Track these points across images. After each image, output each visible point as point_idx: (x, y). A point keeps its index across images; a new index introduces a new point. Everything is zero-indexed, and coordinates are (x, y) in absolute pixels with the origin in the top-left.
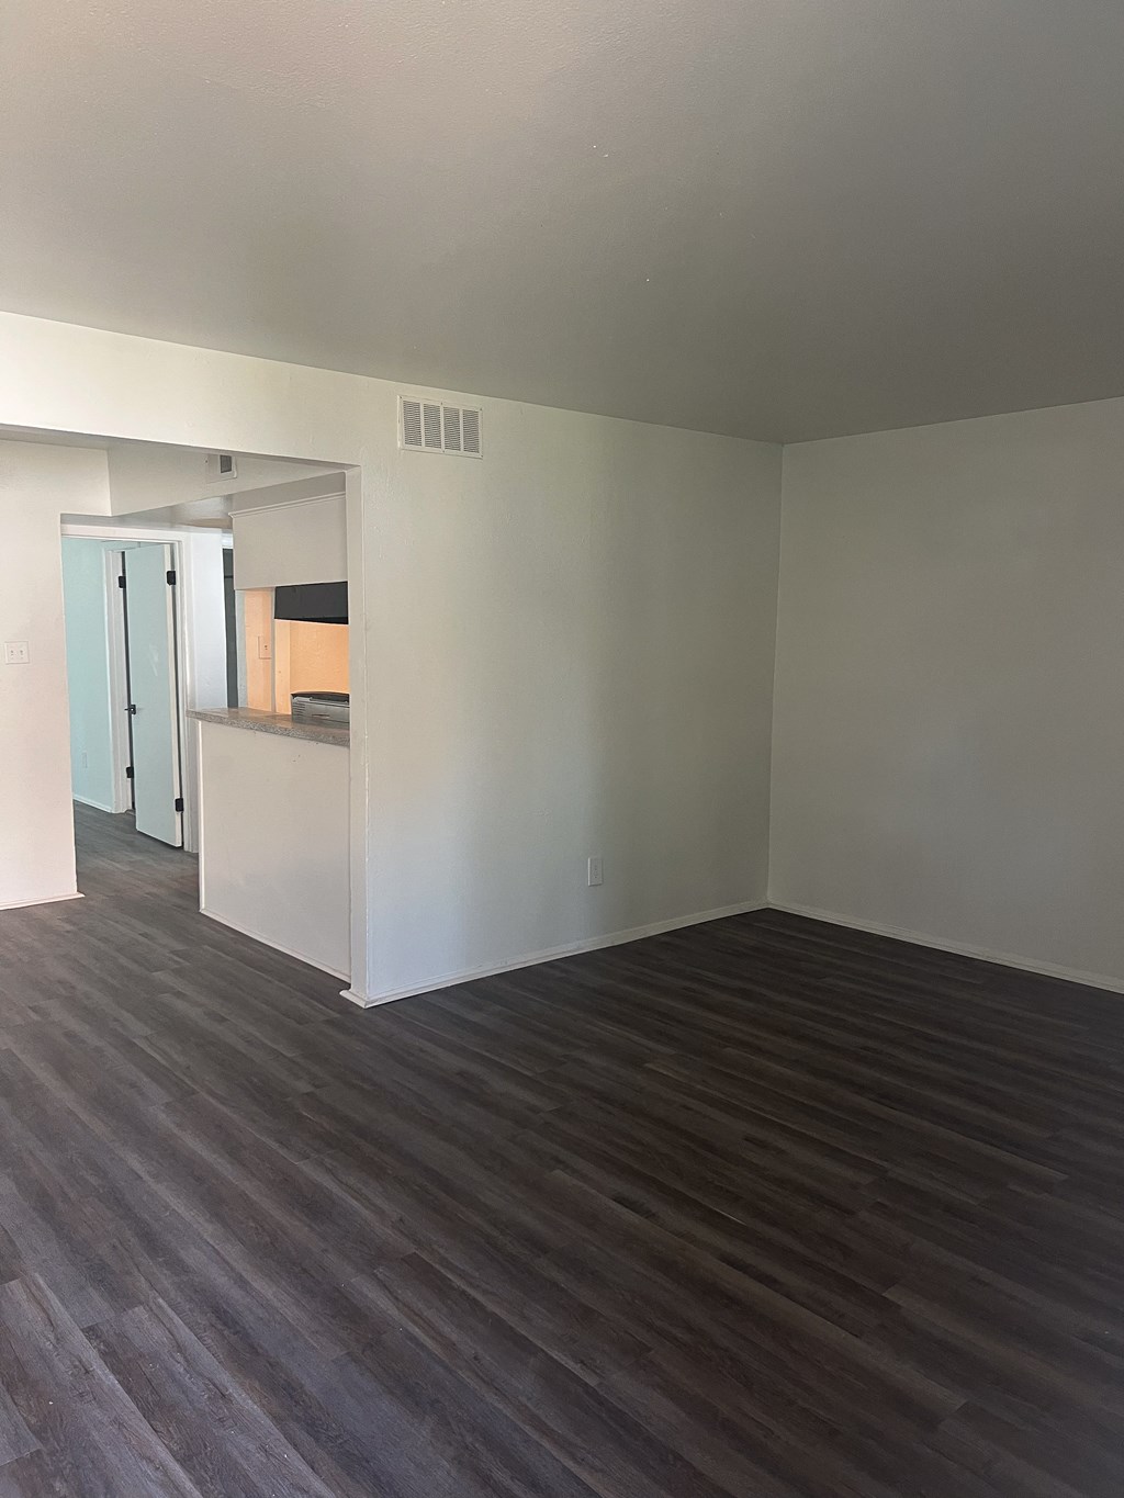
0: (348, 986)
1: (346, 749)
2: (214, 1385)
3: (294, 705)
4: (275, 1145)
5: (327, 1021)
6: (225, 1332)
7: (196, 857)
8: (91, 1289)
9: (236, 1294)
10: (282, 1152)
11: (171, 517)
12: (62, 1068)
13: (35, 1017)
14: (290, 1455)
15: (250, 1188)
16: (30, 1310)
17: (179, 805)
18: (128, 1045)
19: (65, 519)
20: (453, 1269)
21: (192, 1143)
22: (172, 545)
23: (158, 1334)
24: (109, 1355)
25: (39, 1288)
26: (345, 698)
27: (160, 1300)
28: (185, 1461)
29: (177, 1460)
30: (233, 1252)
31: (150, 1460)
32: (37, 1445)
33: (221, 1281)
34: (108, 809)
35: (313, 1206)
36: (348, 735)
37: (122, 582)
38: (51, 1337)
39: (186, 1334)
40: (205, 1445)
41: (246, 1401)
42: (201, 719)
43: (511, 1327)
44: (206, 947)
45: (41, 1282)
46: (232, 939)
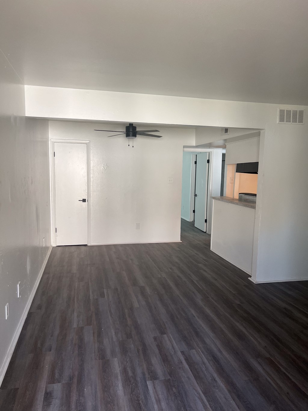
0: (251, 277)
1: (254, 210)
2: (213, 376)
3: (239, 197)
4: (229, 317)
5: (245, 285)
6: (216, 363)
7: (210, 235)
8: (182, 342)
9: (218, 354)
10: (231, 319)
11: (210, 146)
12: (177, 285)
13: (171, 270)
14: (232, 402)
15: (222, 326)
16: (168, 342)
17: (206, 221)
18: (192, 282)
19: (184, 147)
20: (281, 365)
21: (208, 311)
22: (209, 153)
23: (198, 358)
24: (187, 360)
25: (171, 338)
26: (255, 195)
27: (199, 350)
28: (205, 393)
29: (203, 393)
30: (218, 343)
31: (196, 391)
32: (169, 377)
33: (215, 350)
34: (188, 220)
35: (240, 336)
36: (255, 206)
37: (196, 163)
38: (173, 351)
39: (206, 361)
40: (210, 392)
41: (221, 383)
42: (214, 199)
43: (300, 388)
44: (212, 259)
45: (171, 337)
46: (219, 258)
